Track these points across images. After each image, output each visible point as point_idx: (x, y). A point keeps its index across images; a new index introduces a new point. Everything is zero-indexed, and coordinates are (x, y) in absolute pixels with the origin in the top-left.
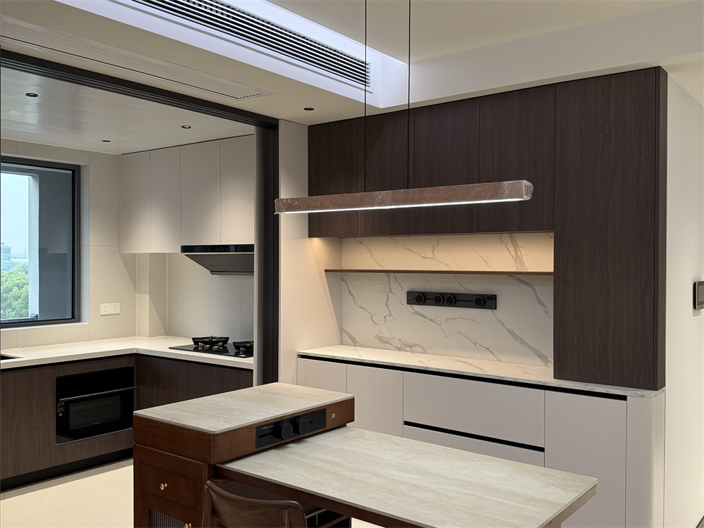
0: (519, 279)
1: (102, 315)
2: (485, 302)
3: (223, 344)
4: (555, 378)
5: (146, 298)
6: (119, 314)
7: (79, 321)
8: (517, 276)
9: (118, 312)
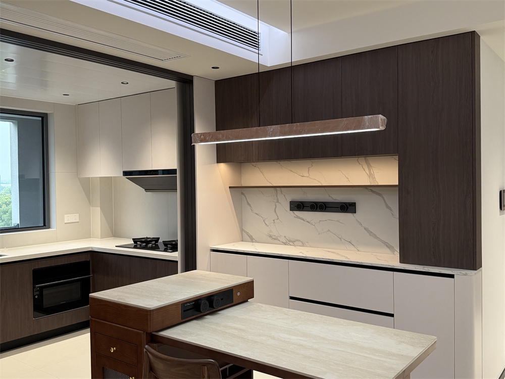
0: (372, 191)
1: (65, 223)
2: (348, 208)
3: (155, 243)
4: (400, 262)
5: (98, 210)
6: (78, 222)
7: (49, 227)
8: (369, 188)
9: (78, 220)
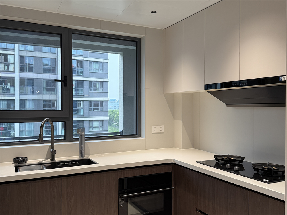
1: (153, 133)
5: (180, 123)
6: (163, 133)
7: (140, 136)
9: (163, 131)
